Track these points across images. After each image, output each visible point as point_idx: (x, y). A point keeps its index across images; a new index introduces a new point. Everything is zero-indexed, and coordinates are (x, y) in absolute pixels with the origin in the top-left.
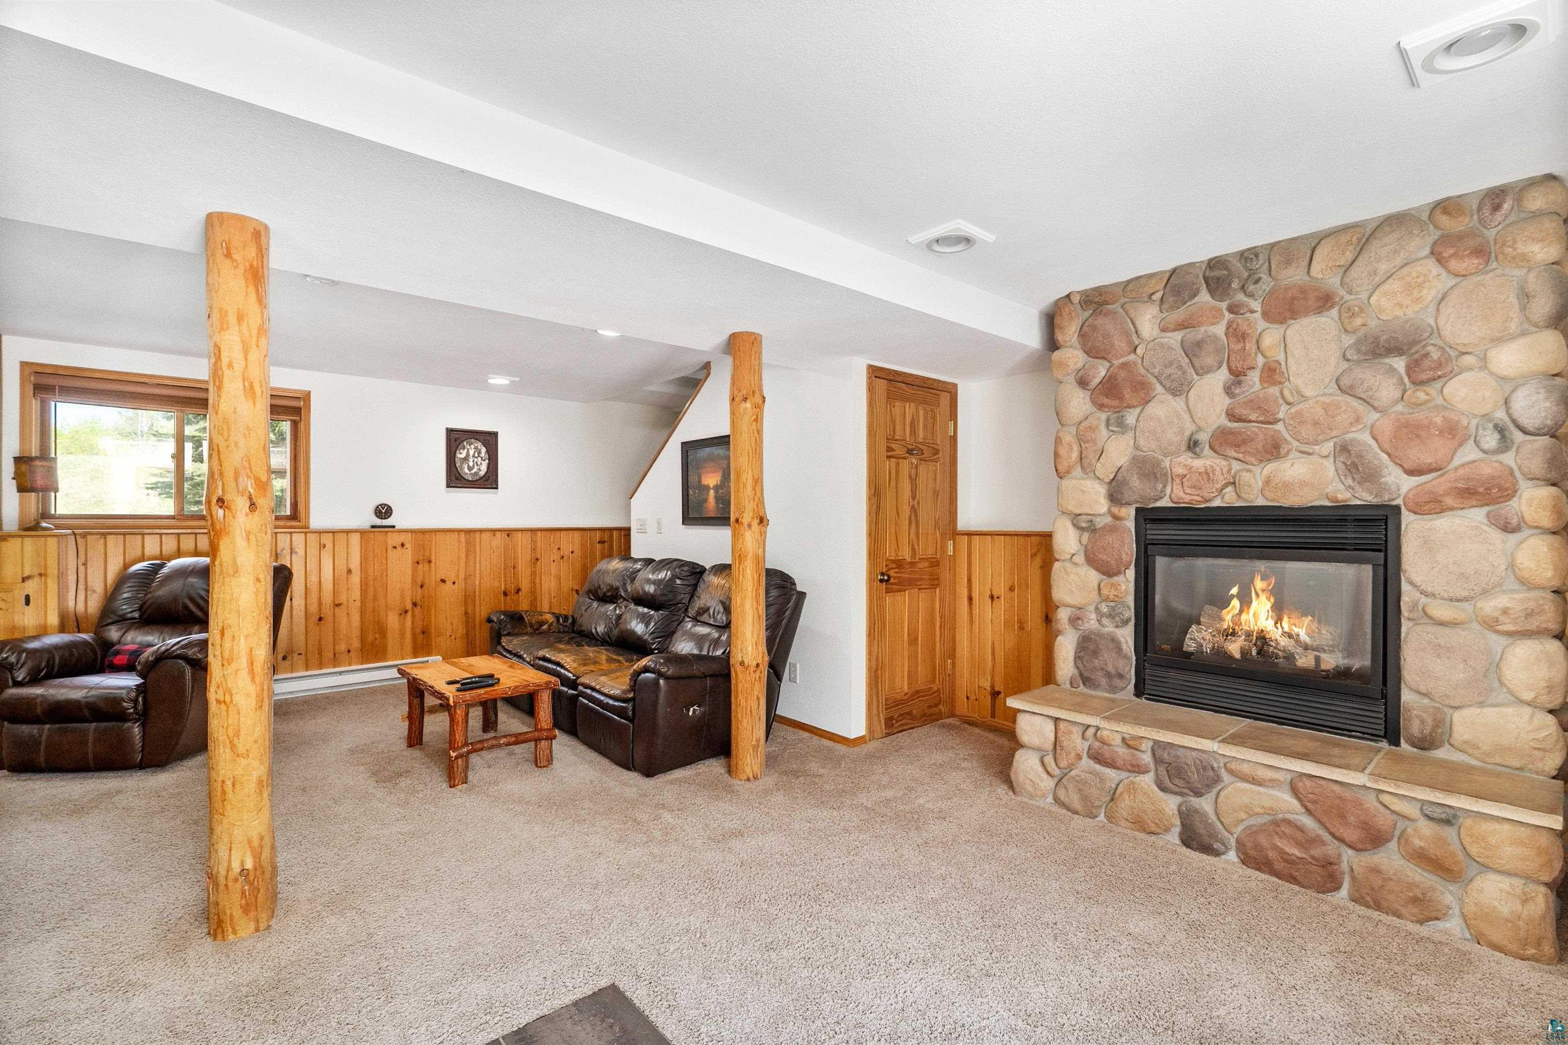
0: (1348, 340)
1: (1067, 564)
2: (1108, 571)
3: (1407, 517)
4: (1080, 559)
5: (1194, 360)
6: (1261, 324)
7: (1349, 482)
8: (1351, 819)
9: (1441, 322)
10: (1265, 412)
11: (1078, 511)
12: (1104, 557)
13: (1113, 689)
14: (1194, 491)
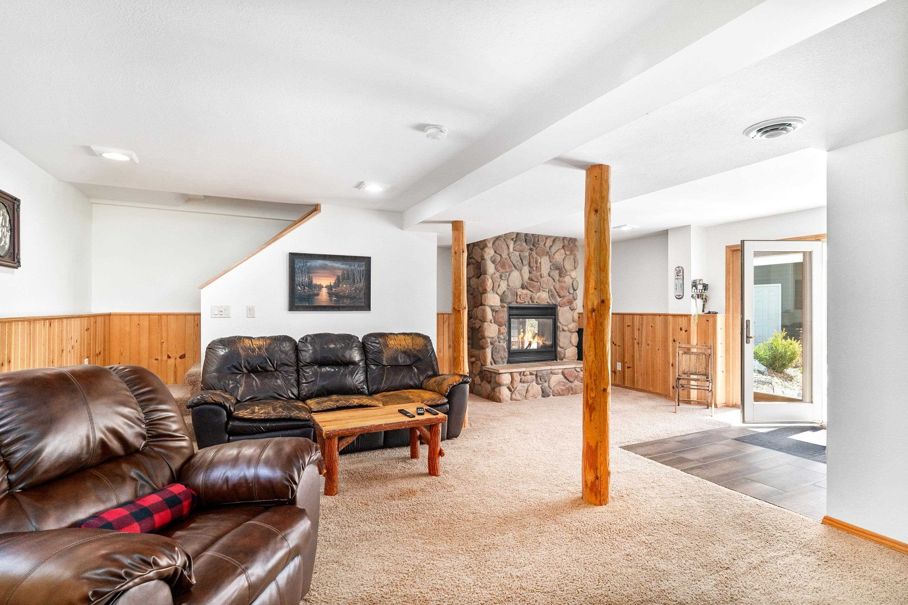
0: (551, 264)
1: (490, 324)
2: (500, 325)
3: (559, 308)
4: (493, 321)
5: (524, 261)
6: (536, 256)
7: (551, 298)
8: (573, 376)
9: (565, 264)
10: (538, 279)
11: (493, 305)
12: (501, 320)
13: (503, 362)
14: (523, 300)
